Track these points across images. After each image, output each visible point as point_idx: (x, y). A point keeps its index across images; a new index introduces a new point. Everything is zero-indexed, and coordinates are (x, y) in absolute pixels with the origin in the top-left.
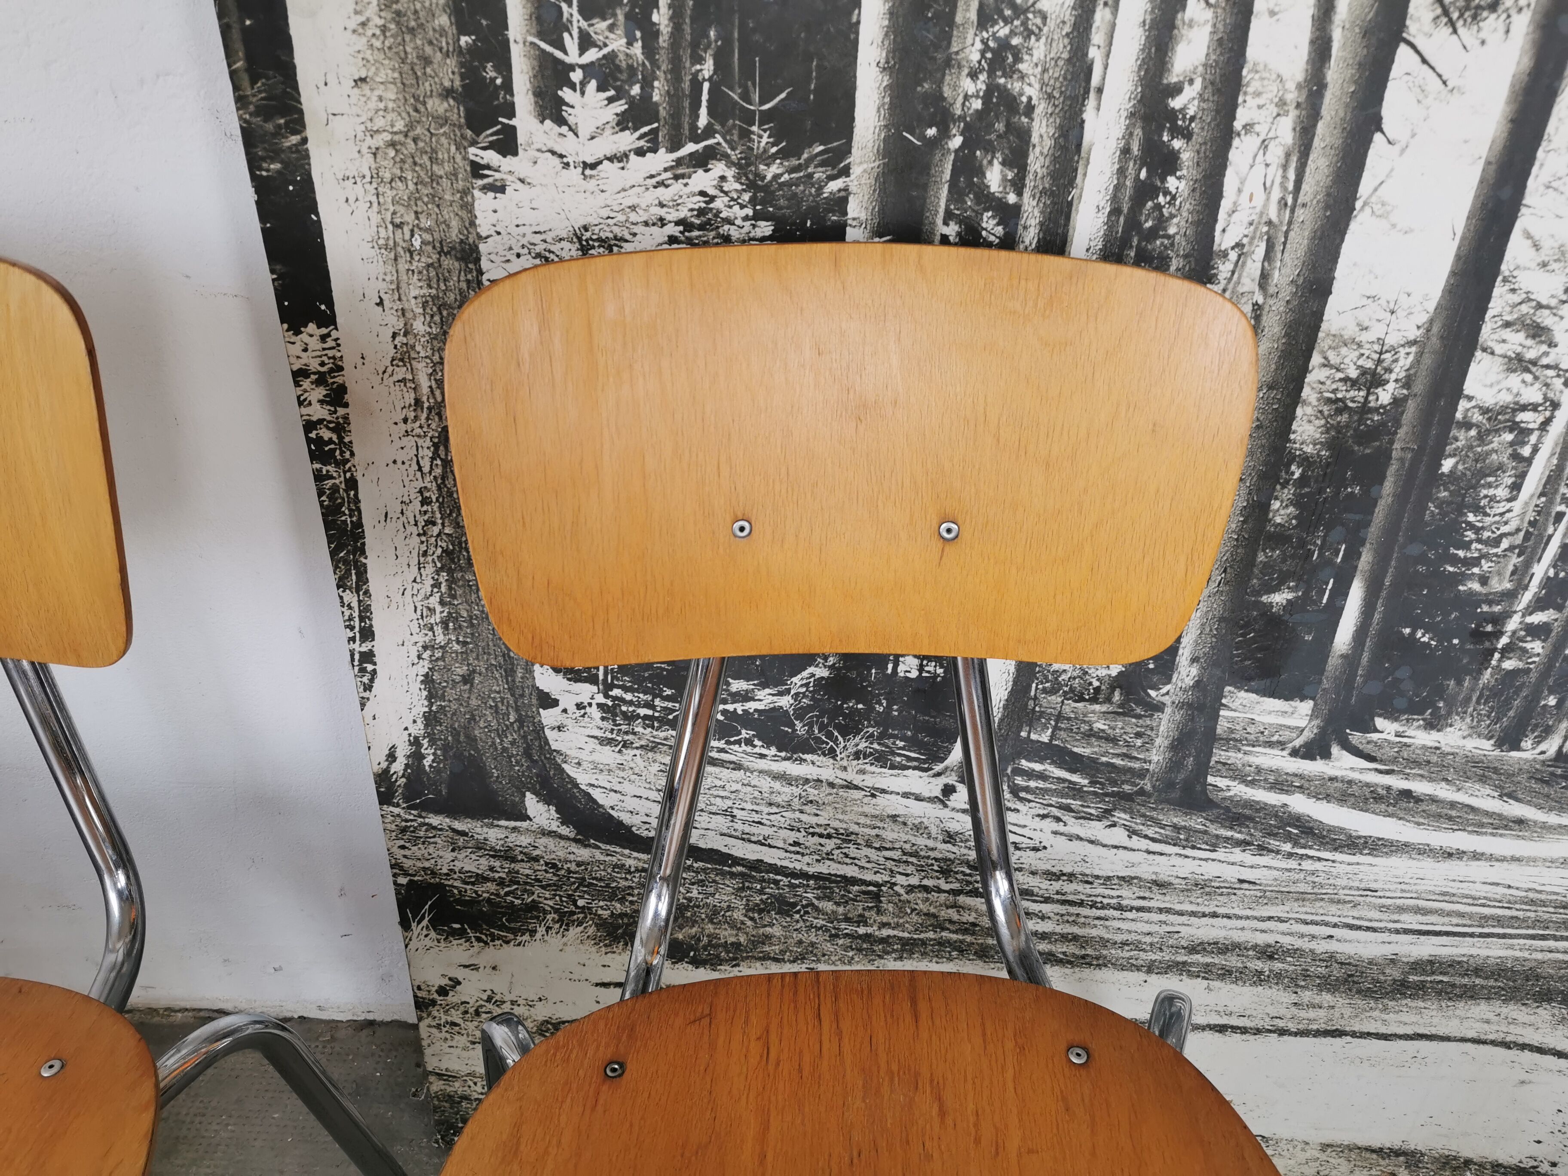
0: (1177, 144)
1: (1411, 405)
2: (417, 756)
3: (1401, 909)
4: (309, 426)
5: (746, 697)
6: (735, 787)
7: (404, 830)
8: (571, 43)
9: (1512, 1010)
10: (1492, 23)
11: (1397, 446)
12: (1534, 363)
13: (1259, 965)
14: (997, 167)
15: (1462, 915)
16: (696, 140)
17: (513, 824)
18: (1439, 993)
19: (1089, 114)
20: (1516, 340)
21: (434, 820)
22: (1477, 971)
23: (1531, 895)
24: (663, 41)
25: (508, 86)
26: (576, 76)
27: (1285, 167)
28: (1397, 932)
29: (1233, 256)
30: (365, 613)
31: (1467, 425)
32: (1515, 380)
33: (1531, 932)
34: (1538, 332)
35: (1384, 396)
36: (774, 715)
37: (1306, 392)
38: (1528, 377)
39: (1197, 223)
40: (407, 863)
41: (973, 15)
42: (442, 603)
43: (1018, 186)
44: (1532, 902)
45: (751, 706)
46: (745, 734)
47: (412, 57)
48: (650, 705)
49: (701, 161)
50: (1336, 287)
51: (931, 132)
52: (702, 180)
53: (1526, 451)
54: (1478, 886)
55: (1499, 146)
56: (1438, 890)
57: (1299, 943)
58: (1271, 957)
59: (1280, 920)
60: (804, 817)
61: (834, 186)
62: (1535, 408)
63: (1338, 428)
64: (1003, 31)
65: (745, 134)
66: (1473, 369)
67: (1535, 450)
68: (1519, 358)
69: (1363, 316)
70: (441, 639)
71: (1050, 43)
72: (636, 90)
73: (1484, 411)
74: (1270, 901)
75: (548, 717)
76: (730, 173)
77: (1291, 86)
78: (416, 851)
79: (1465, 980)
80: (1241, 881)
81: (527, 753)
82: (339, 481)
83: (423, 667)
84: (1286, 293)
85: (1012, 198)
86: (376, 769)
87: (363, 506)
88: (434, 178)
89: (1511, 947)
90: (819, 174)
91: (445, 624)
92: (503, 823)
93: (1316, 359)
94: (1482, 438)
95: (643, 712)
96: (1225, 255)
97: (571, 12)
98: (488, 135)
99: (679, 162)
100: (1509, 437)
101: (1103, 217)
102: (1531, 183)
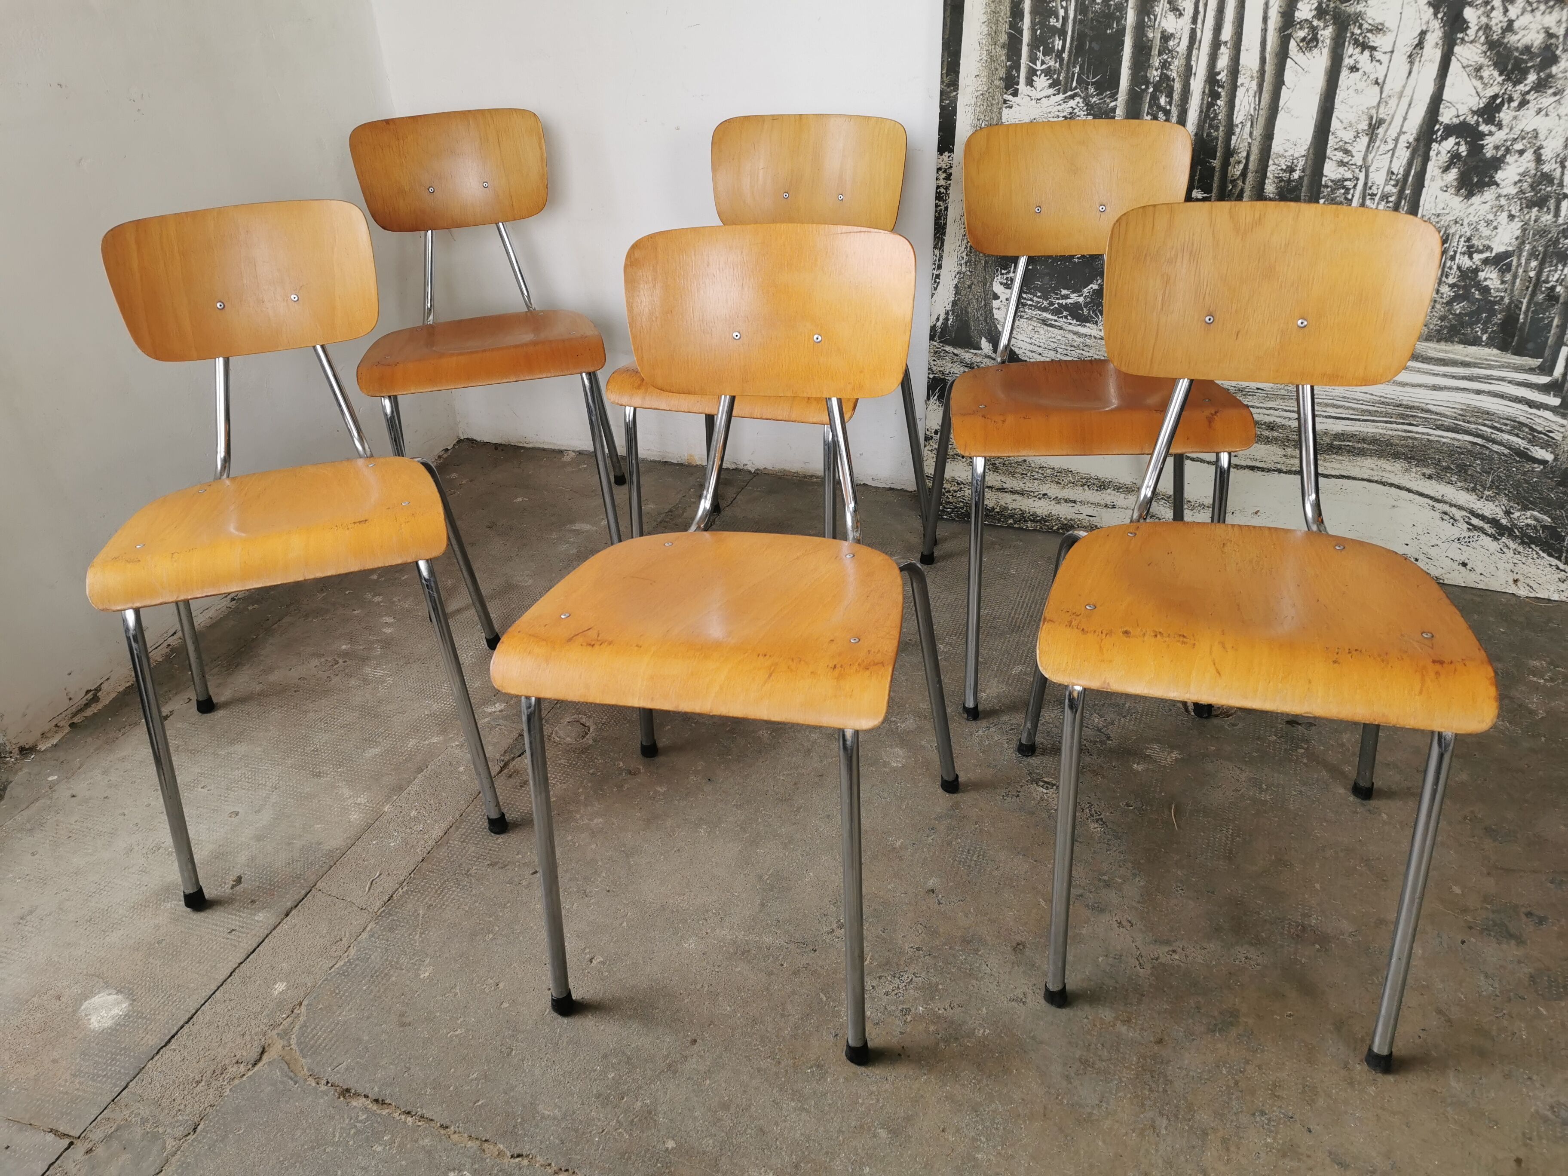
0: (1220, 90)
1: (1306, 179)
2: (947, 319)
3: (1327, 405)
4: (938, 187)
5: (1067, 297)
6: (1059, 337)
7: (936, 352)
8: (1038, 63)
9: (1383, 463)
10: (1316, 51)
11: (1303, 194)
12: (1347, 163)
13: (1267, 433)
14: (1163, 97)
15: (1353, 409)
16: (1071, 90)
17: (975, 351)
18: (1348, 452)
19: (1192, 81)
20: (1340, 155)
21: (948, 348)
22: (1364, 440)
23: (1383, 399)
24: (1065, 62)
25: (1018, 76)
26: (1039, 73)
27: (1255, 97)
28: (1326, 417)
29: (1240, 126)
30: (941, 257)
31: (1327, 186)
32: (1341, 169)
33: (1385, 419)
34: (1347, 152)
35: (1296, 175)
36: (1077, 305)
37: (1268, 174)
38: (1346, 169)
39: (1227, 115)
40: (934, 368)
41: (1157, 53)
42: (967, 255)
43: (1170, 103)
44: (1383, 403)
45: (1069, 301)
46: (1065, 313)
47: (993, 68)
48: (1032, 300)
49: (1072, 97)
50: (1275, 136)
51: (1143, 87)
52: (1072, 103)
53: (1350, 197)
54: (1359, 394)
55: (1324, 89)
56: (1341, 395)
57: (1284, 422)
58: (1272, 429)
59: (1275, 409)
60: (1084, 353)
61: (1112, 104)
62: (1350, 180)
63: (1281, 187)
64: (1165, 57)
65: (1087, 89)
66: (1326, 165)
67: (1353, 196)
68: (1342, 161)
69: (1285, 146)
70: (964, 270)
71: (1179, 60)
72: (1055, 76)
73: (1332, 181)
74: (1271, 399)
75: (996, 304)
76: (1081, 101)
77: (1255, 71)
78: (938, 362)
79: (1359, 445)
80: (1258, 389)
81: (986, 320)
82: (943, 208)
83: (956, 281)
84: (1259, 139)
85: (1168, 107)
86: (932, 324)
87: (948, 217)
88: (992, 104)
89: (1377, 427)
90: (1108, 101)
91: (966, 263)
92: (972, 351)
93: (1271, 162)
94: (1333, 191)
95: (1029, 303)
96: (1237, 126)
97: (1040, 55)
98: (1011, 91)
99: (1066, 98)
100: (1342, 191)
101: (1197, 113)
102: (1336, 101)
